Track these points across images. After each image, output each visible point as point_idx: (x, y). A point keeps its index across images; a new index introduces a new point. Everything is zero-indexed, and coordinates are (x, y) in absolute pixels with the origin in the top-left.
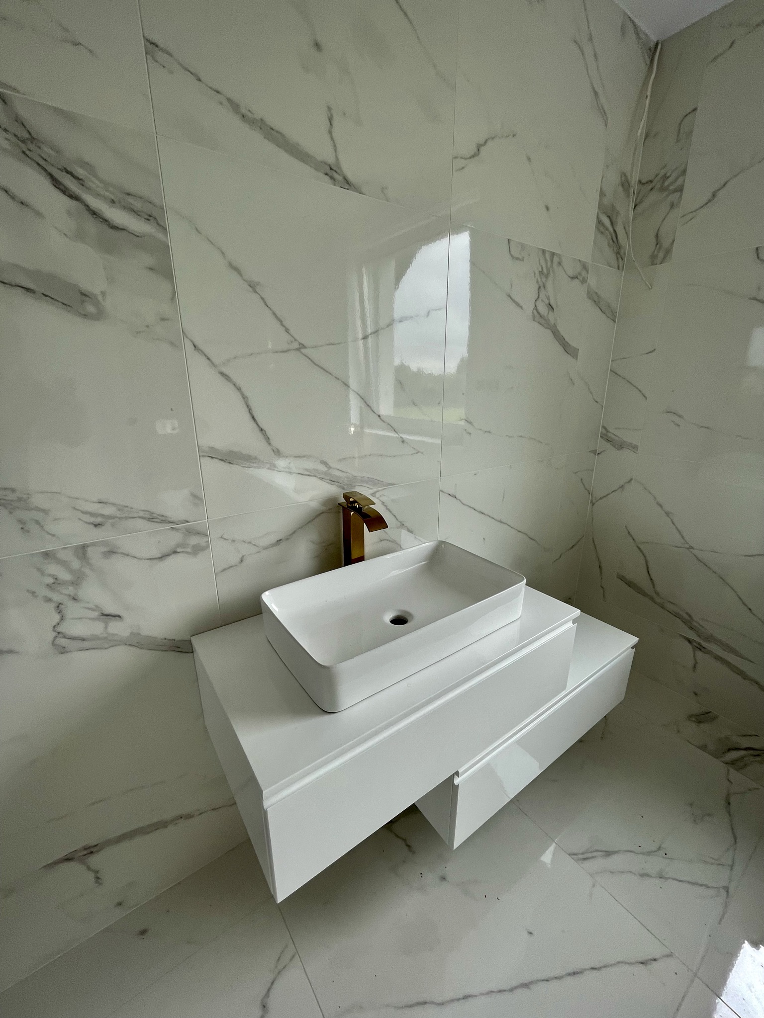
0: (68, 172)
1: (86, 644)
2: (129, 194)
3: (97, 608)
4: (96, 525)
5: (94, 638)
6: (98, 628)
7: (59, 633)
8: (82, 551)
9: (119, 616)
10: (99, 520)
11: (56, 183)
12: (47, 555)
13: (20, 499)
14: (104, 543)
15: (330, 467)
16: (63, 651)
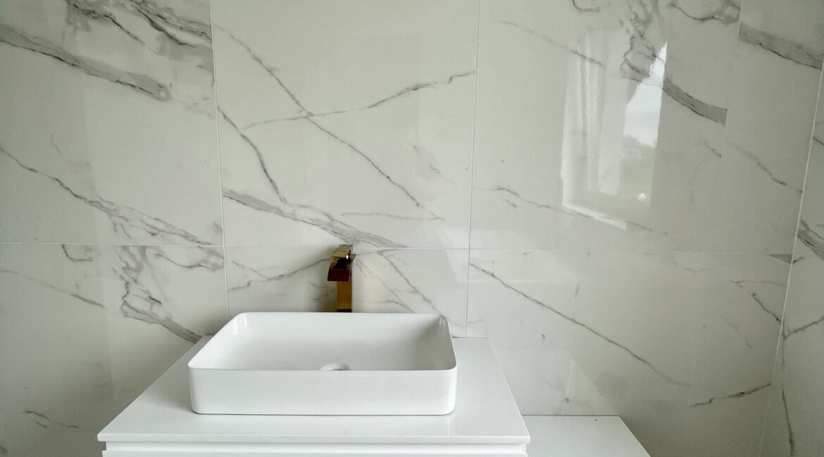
0: (159, 16)
1: (139, 315)
2: (191, 22)
3: (147, 292)
4: (153, 234)
5: (143, 313)
6: (145, 306)
7: (125, 302)
8: (143, 249)
9: (160, 303)
10: (154, 231)
11: (153, 23)
12: (125, 248)
13: (115, 210)
14: (156, 248)
15: (333, 220)
16: (126, 315)
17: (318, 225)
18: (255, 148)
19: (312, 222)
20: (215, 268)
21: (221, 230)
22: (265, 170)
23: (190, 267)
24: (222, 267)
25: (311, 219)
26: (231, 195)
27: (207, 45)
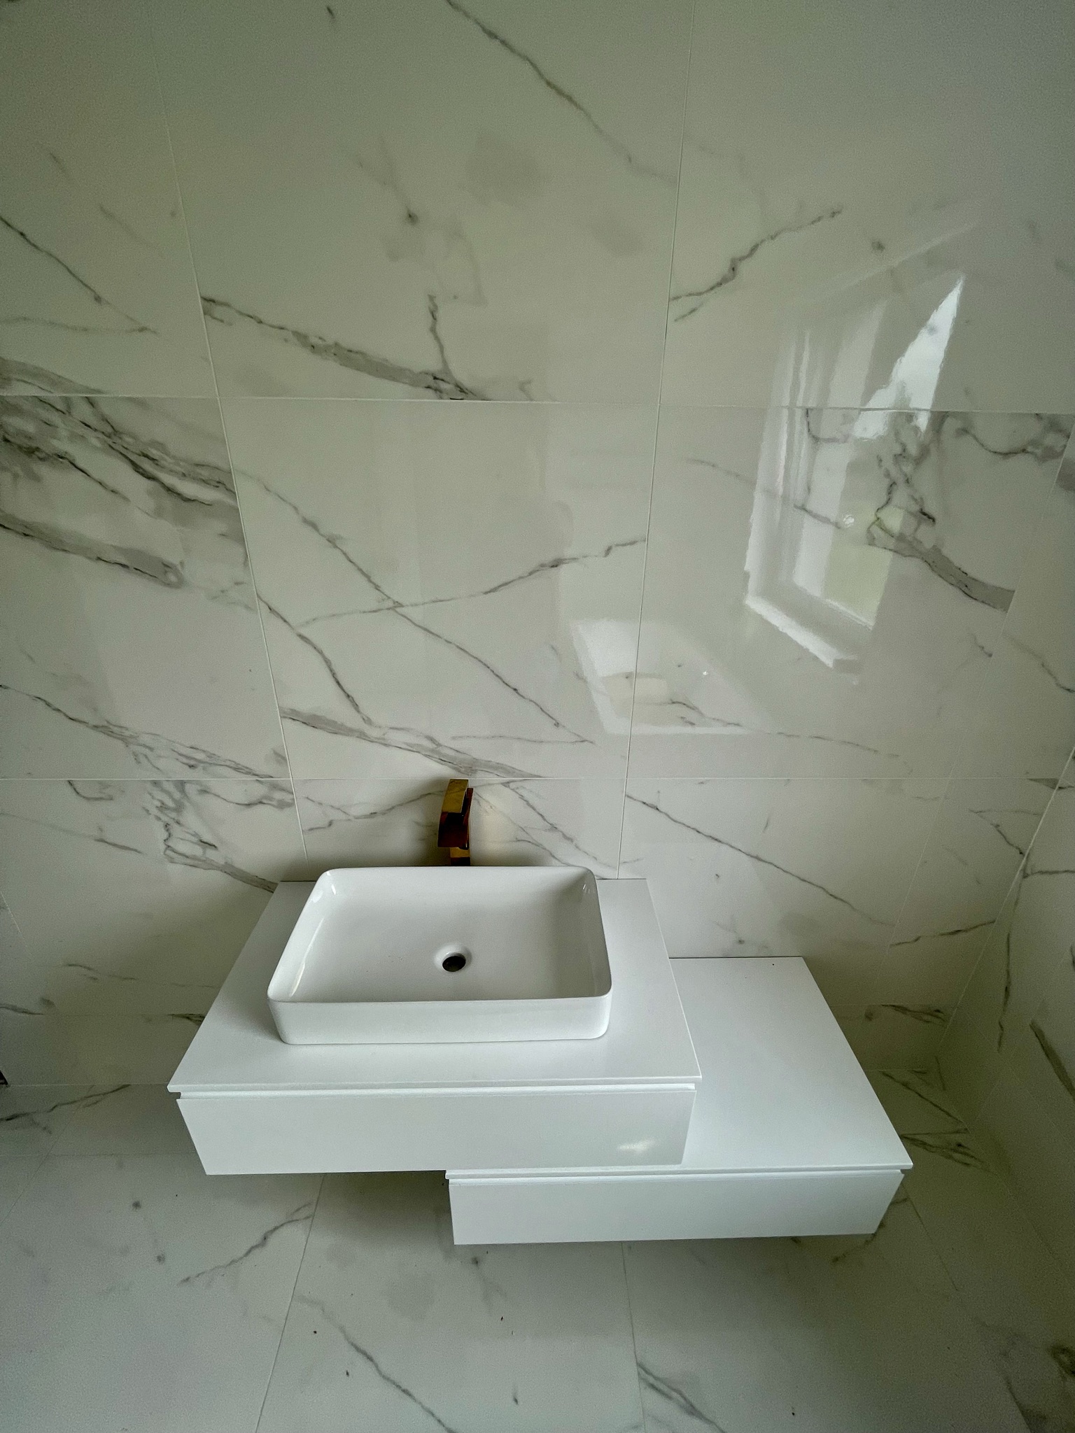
0: (146, 456)
1: (188, 861)
3: (195, 835)
4: (191, 766)
5: (194, 858)
6: (198, 851)
7: (169, 846)
8: (181, 785)
9: (216, 847)
10: (192, 762)
11: (136, 468)
12: (155, 783)
13: (131, 737)
14: (198, 783)
15: (439, 745)
16: (172, 861)
17: (419, 752)
18: (321, 652)
19: (409, 748)
20: (282, 805)
21: (284, 758)
22: (338, 683)
23: (249, 805)
24: (291, 805)
25: (408, 744)
26: (293, 715)
27: (229, 501)
